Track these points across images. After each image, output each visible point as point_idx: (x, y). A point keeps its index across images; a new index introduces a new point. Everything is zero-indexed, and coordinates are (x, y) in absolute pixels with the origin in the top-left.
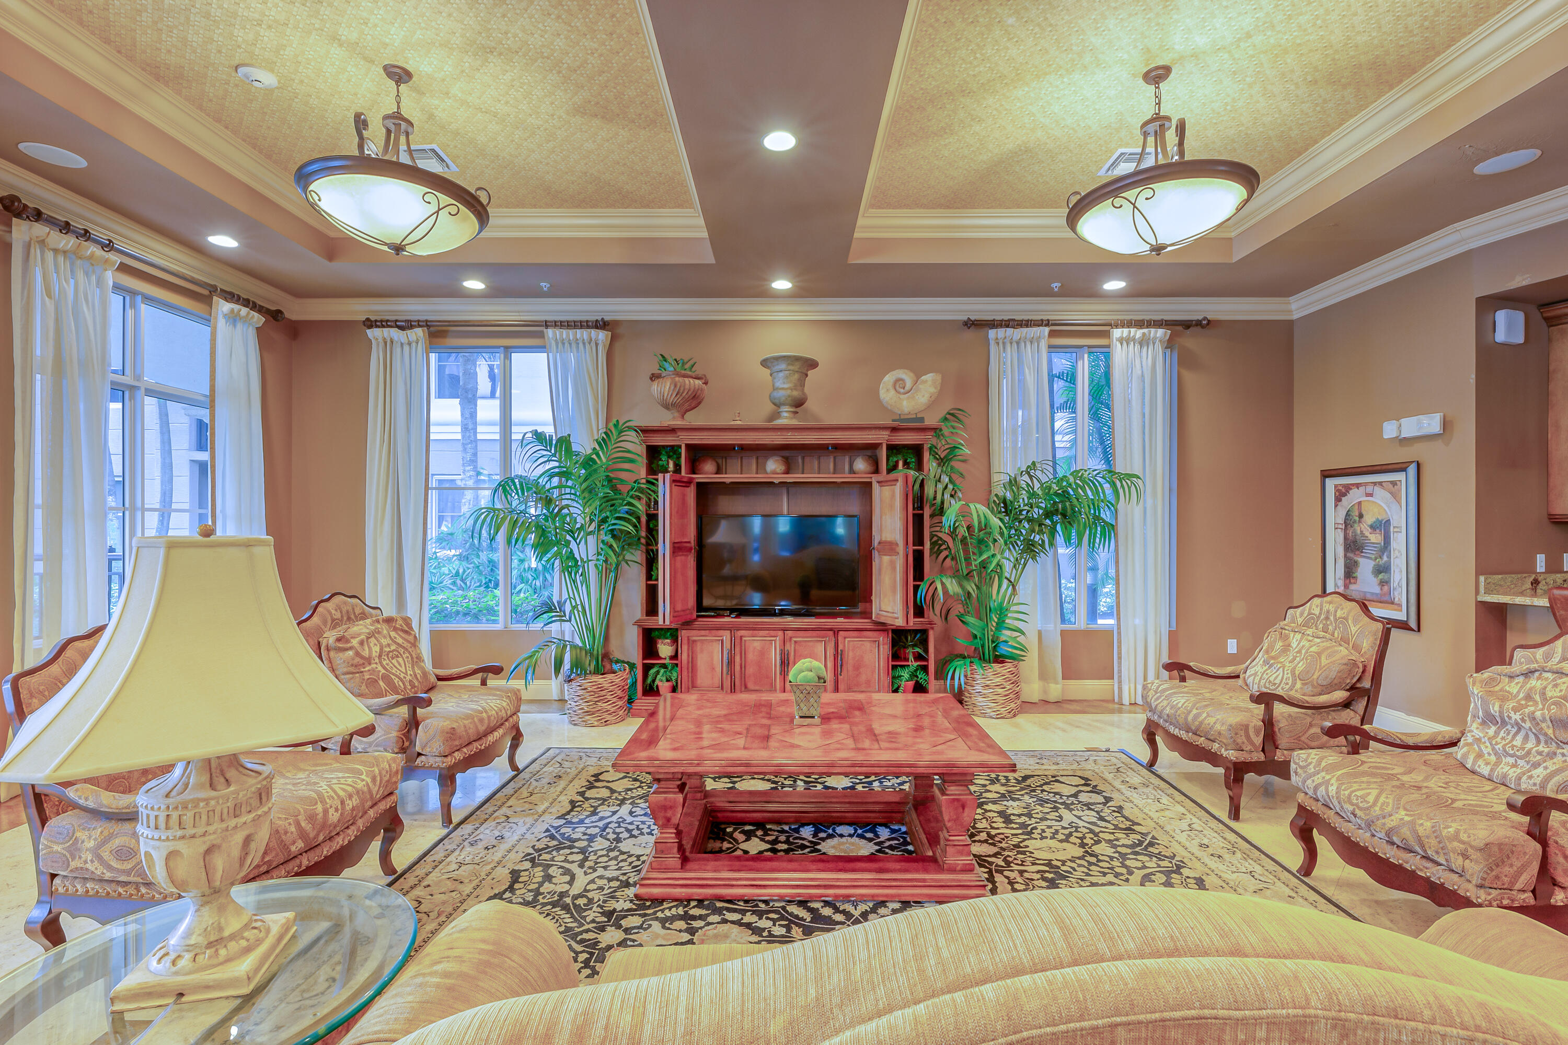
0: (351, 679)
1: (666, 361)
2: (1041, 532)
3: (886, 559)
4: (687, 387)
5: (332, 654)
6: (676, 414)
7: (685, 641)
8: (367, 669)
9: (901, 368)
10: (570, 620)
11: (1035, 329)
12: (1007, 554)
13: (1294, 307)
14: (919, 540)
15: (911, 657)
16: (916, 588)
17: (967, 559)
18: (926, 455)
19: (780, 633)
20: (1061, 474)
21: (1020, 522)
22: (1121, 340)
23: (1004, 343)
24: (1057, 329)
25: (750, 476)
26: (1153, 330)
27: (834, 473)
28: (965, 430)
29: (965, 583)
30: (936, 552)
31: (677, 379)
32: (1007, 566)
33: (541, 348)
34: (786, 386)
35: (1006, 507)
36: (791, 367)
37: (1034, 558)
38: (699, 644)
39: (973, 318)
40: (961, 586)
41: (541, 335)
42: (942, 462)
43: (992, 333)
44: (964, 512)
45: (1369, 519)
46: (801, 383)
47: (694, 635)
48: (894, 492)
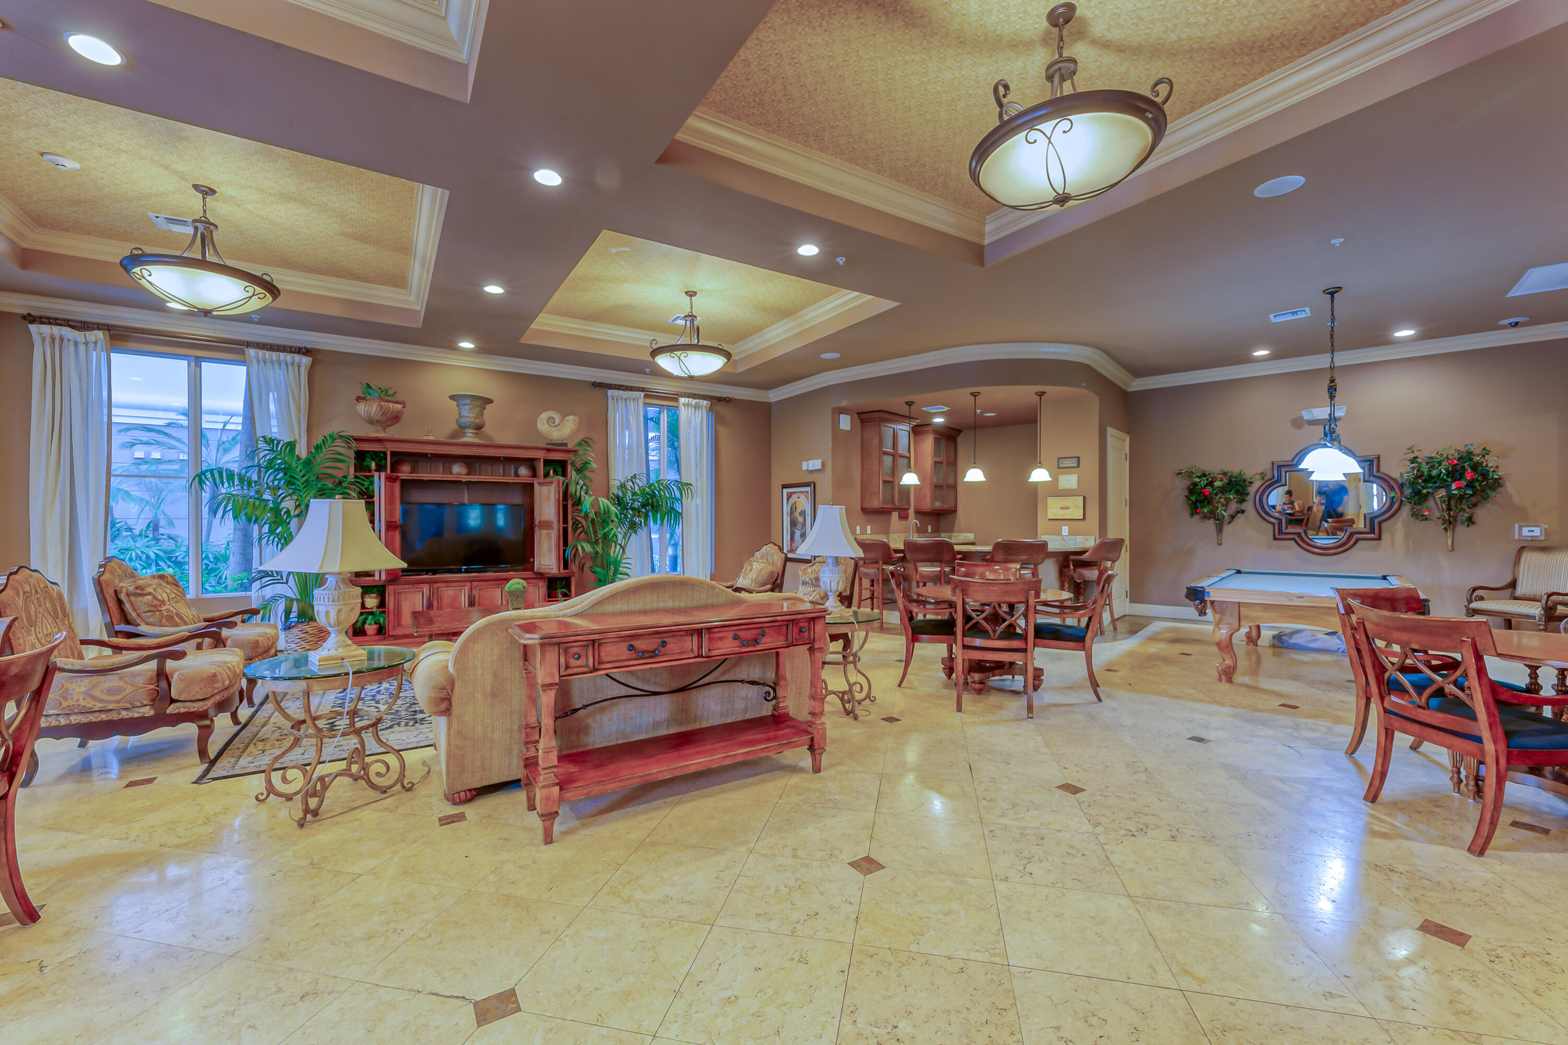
0: (152, 615)
1: (371, 388)
2: (639, 516)
3: (544, 532)
4: (391, 409)
5: (132, 598)
6: (379, 428)
7: (392, 593)
8: (164, 608)
9: (551, 410)
10: (287, 583)
11: (635, 393)
12: (619, 529)
13: (771, 396)
14: (565, 521)
15: (560, 595)
16: (564, 551)
17: (595, 532)
18: (569, 467)
19: (468, 584)
20: (651, 482)
21: (627, 510)
22: (684, 405)
23: (617, 399)
24: (649, 394)
25: (439, 475)
26: (701, 401)
27: (503, 476)
28: (593, 452)
29: (595, 546)
30: (575, 529)
31: (382, 403)
32: (620, 537)
33: (242, 362)
34: (471, 415)
35: (619, 501)
36: (474, 403)
37: (635, 532)
38: (403, 595)
39: (597, 381)
40: (594, 548)
41: (242, 353)
42: (579, 471)
43: (610, 392)
44: (595, 503)
45: (799, 510)
46: (481, 414)
47: (399, 588)
48: (550, 490)
